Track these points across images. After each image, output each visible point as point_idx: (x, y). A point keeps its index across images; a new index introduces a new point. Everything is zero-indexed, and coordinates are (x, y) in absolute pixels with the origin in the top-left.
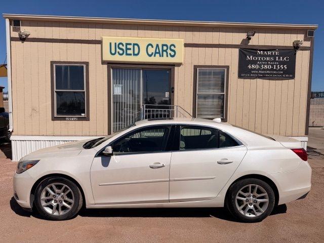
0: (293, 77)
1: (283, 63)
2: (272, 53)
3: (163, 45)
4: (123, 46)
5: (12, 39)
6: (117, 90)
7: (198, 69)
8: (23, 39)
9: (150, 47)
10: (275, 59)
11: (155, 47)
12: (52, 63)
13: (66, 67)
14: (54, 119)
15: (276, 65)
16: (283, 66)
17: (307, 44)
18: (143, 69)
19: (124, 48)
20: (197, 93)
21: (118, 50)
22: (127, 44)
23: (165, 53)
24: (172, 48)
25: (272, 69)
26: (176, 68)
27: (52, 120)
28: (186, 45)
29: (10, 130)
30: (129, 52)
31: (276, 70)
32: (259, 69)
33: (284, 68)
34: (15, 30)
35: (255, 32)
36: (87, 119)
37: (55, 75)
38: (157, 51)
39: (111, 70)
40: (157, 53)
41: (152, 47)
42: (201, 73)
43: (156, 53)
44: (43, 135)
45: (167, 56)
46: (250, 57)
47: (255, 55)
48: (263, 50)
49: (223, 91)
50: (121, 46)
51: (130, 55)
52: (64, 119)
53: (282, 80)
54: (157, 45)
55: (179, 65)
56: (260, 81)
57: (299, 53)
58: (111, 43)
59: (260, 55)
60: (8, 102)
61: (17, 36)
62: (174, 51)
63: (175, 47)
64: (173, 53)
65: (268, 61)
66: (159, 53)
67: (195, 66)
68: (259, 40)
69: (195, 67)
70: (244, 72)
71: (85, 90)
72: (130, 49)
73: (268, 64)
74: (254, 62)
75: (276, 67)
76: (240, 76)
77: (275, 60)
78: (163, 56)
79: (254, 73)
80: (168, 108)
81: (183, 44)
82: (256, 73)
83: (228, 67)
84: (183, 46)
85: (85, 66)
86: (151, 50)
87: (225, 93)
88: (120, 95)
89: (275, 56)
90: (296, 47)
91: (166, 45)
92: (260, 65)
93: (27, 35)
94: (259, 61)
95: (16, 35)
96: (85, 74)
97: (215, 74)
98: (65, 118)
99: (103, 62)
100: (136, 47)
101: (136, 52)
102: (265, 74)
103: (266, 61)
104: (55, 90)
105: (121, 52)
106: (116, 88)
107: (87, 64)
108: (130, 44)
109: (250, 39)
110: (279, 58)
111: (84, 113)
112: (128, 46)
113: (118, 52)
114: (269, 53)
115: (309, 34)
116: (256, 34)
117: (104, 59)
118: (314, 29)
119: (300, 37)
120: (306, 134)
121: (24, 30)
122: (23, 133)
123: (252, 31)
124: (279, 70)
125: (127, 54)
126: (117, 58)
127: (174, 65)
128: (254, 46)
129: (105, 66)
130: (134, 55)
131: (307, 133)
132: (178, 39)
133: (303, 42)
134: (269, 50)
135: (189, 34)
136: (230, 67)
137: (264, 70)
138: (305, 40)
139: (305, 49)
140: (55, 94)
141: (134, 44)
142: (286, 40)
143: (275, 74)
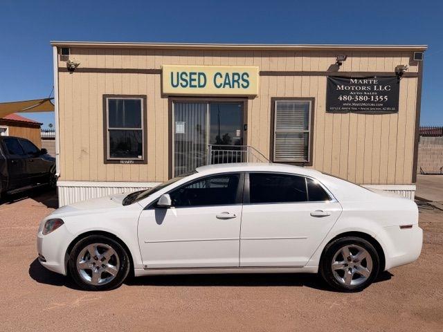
0: (396, 111)
1: (383, 93)
2: (369, 82)
3: (234, 74)
4: (187, 75)
5: (60, 70)
6: (180, 128)
7: (276, 102)
8: (71, 69)
9: (218, 76)
10: (373, 88)
11: (224, 76)
12: (105, 96)
13: (121, 101)
14: (106, 162)
15: (374, 96)
16: (383, 97)
17: (415, 69)
18: (209, 102)
19: (188, 79)
20: (275, 131)
21: (181, 81)
22: (191, 74)
23: (236, 84)
24: (245, 77)
25: (369, 101)
26: (250, 101)
27: (105, 163)
28: (262, 73)
29: (57, 174)
30: (193, 83)
31: (373, 102)
32: (353, 101)
33: (384, 99)
34: (63, 59)
35: (346, 57)
36: (144, 162)
37: (107, 110)
38: (227, 82)
39: (173, 104)
40: (227, 84)
41: (221, 77)
42: (280, 106)
43: (225, 84)
44: (94, 181)
45: (239, 87)
46: (340, 86)
47: (348, 83)
48: (358, 79)
49: (307, 129)
50: (184, 76)
51: (195, 86)
52: (118, 162)
53: (382, 114)
54: (227, 75)
55: (253, 97)
56: (353, 116)
57: (403, 81)
58: (172, 73)
59: (354, 84)
60: (55, 143)
61: (65, 66)
62: (247, 81)
63: (248, 76)
64: (245, 84)
65: (364, 91)
66: (229, 84)
67: (272, 98)
68: (352, 65)
69: (273, 100)
70: (334, 105)
71: (142, 128)
72: (195, 80)
73: (363, 95)
74: (347, 93)
75: (374, 99)
76: (328, 110)
77: (372, 90)
78: (233, 87)
79: (346, 106)
80: (239, 149)
81: (258, 72)
82: (349, 106)
83: (313, 99)
84: (258, 75)
85: (142, 100)
86: (220, 81)
87: (309, 131)
88: (182, 134)
89: (373, 85)
90: (400, 73)
91: (238, 74)
92: (353, 96)
93: (76, 65)
94: (353, 91)
95: (64, 64)
96: (142, 109)
97: (297, 107)
98: (120, 160)
99: (163, 96)
100: (202, 77)
101: (202, 83)
102: (360, 107)
103: (361, 91)
104: (108, 128)
105: (184, 83)
106: (178, 126)
107: (145, 97)
108: (195, 74)
109: (341, 64)
110: (378, 87)
111: (141, 155)
112: (193, 77)
113: (181, 84)
114: (365, 81)
115: (416, 56)
116: (348, 59)
117: (165, 91)
118: (423, 50)
119: (405, 61)
120: (413, 182)
121: (74, 58)
122: (72, 179)
123: (342, 55)
124: (379, 102)
125: (191, 86)
126: (180, 90)
127: (246, 97)
128: (346, 72)
129: (166, 100)
130: (200, 86)
131: (414, 180)
132: (251, 67)
133: (408, 66)
134: (365, 78)
135: (265, 59)
136: (316, 99)
137: (358, 102)
138: (410, 65)
139: (411, 75)
140: (108, 132)
141: (200, 74)
142: (386, 65)
143: (372, 107)
